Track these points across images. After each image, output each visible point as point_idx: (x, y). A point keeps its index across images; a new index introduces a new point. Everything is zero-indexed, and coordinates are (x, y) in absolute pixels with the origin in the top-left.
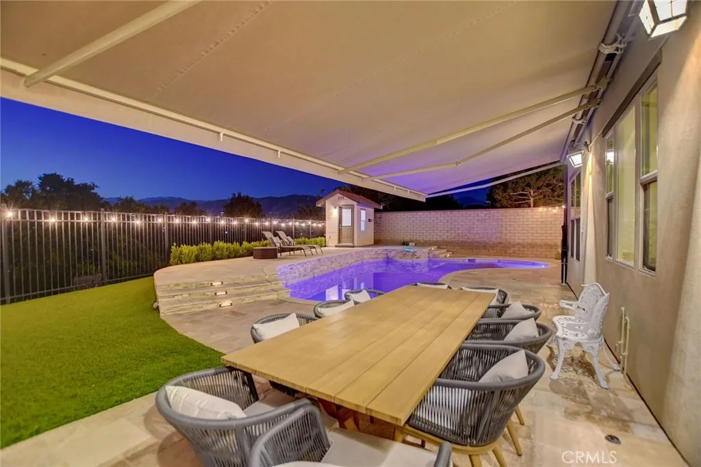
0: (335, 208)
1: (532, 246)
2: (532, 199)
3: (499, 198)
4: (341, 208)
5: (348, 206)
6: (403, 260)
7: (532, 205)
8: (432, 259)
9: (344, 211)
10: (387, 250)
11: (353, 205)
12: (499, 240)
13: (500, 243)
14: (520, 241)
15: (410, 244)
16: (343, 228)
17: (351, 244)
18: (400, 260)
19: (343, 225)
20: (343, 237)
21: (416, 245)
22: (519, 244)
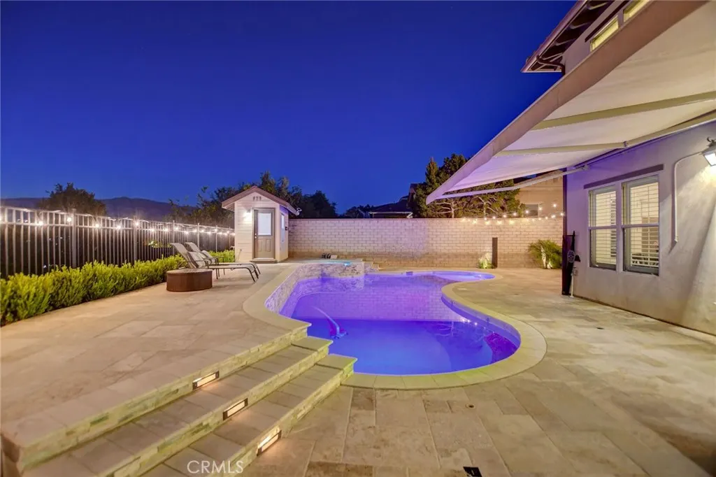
0: (249, 211)
1: (456, 256)
2: (453, 210)
3: (426, 208)
4: (256, 212)
5: (266, 210)
6: (344, 277)
7: (453, 216)
8: (369, 273)
9: (261, 216)
10: (322, 265)
11: (274, 209)
12: (426, 251)
13: (428, 254)
14: (446, 251)
15: (332, 257)
16: (259, 238)
17: (272, 259)
18: (339, 277)
19: (259, 234)
20: (259, 249)
21: (338, 257)
22: (445, 254)
